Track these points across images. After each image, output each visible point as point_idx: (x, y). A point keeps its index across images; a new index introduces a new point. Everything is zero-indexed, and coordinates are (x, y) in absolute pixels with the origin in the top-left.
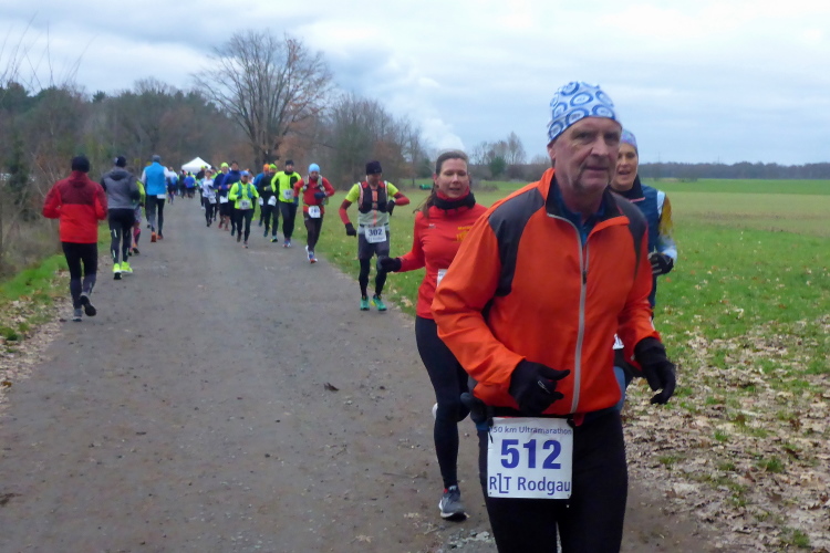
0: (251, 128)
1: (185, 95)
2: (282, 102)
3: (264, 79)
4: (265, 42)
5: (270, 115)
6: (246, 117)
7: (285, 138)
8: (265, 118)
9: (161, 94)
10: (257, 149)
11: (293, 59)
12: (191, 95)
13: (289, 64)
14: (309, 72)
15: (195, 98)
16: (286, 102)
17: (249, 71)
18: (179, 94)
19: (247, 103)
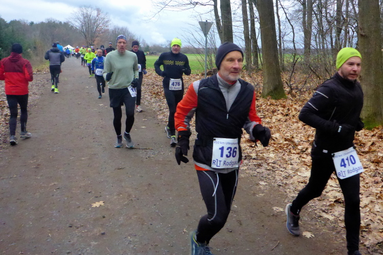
2: (95, 28)
3: (90, 20)
4: (90, 9)
5: (91, 31)
6: (84, 32)
7: (97, 39)
8: (90, 32)
9: (54, 22)
10: (87, 42)
11: (98, 14)
13: (97, 16)
14: (104, 19)
15: (66, 24)
17: (84, 18)
19: (84, 27)
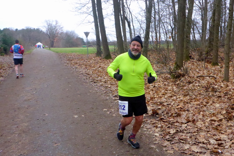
0: (49, 36)
1: (36, 29)
3: (51, 27)
4: (51, 21)
5: (53, 34)
6: (48, 34)
7: (56, 38)
9: (30, 29)
10: (50, 40)
11: (57, 23)
12: (37, 29)
13: (56, 24)
14: (60, 26)
15: (38, 30)
16: (56, 32)
17: (48, 26)
18: (34, 29)
